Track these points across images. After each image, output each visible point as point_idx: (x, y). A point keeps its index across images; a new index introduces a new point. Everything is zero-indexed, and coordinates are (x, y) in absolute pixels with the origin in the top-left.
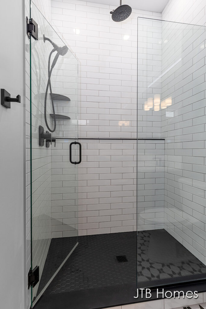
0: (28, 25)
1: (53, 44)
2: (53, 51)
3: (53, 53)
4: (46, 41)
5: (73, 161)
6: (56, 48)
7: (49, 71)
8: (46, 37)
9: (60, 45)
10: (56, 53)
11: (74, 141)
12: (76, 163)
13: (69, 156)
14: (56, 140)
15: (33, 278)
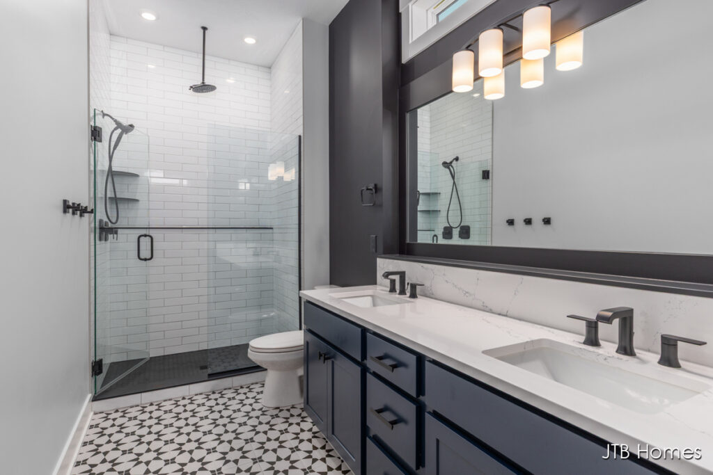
0: (92, 131)
1: (115, 121)
2: (115, 129)
3: (115, 132)
4: (106, 117)
5: (142, 257)
6: (119, 125)
7: (109, 153)
8: (105, 112)
9: (125, 123)
10: (119, 131)
11: (144, 232)
12: (146, 260)
13: (137, 252)
14: (119, 230)
15: (97, 367)
